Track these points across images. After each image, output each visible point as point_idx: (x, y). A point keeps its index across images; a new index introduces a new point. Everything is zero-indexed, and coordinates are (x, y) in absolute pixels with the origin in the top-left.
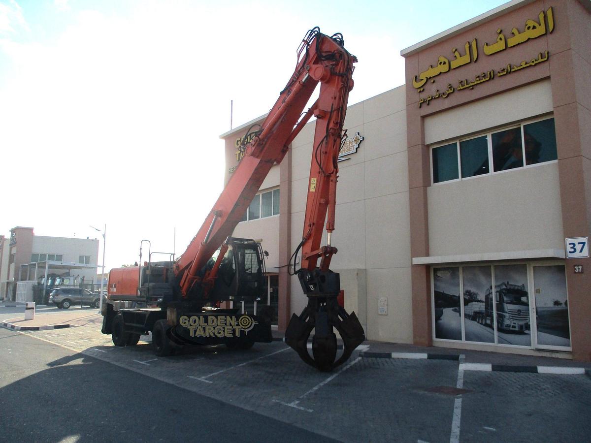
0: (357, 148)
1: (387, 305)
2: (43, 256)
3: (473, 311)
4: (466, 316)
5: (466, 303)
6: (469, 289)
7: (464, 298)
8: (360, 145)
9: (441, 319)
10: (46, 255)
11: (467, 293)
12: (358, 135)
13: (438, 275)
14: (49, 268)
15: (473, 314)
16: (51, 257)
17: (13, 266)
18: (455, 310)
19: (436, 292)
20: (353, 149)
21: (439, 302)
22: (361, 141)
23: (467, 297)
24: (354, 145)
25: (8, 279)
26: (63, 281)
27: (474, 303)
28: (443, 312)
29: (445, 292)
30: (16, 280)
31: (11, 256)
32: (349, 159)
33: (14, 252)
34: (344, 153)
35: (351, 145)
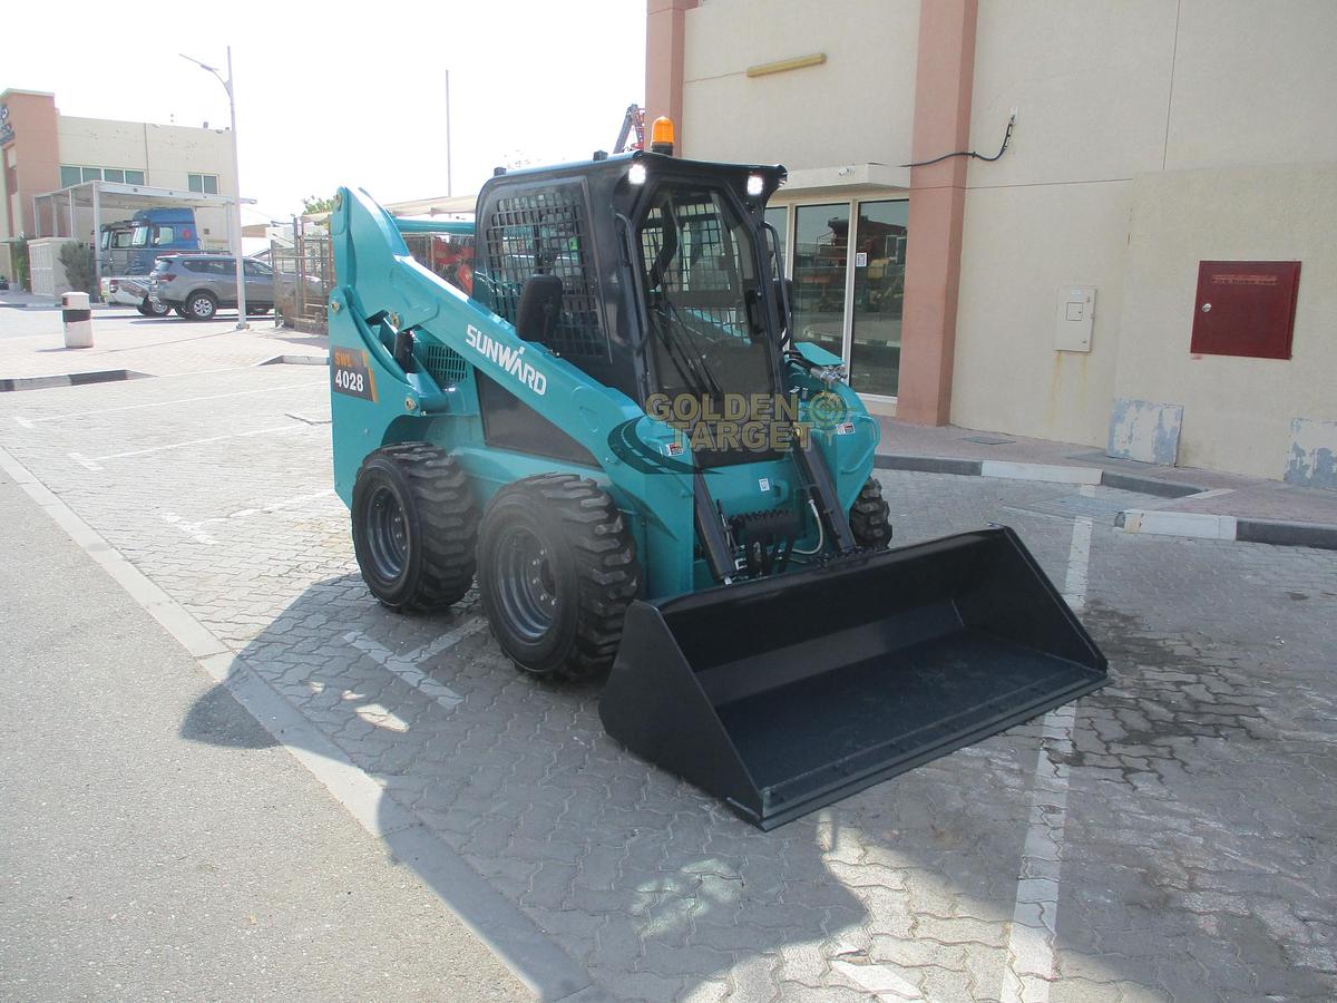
2: (93, 173)
10: (99, 170)
14: (102, 206)
16: (114, 175)
17: (16, 198)
25: (11, 233)
30: (28, 234)
31: (10, 173)
33: (12, 161)
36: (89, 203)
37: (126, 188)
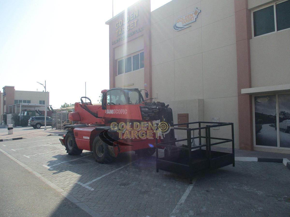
0: (196, 18)
2: (21, 101)
3: (287, 126)
4: (281, 130)
5: (281, 120)
6: (284, 110)
7: (279, 117)
8: (198, 16)
9: (260, 132)
11: (282, 113)
12: (197, 8)
13: (258, 101)
14: (22, 107)
15: (286, 128)
16: (25, 101)
17: (5, 106)
18: (272, 126)
19: (256, 113)
20: (193, 19)
21: (259, 120)
22: (199, 13)
23: (282, 117)
24: (194, 17)
25: (4, 113)
27: (287, 120)
28: (261, 127)
29: (263, 113)
30: (7, 113)
31: (4, 101)
32: (191, 26)
33: (5, 99)
34: (187, 23)
35: (192, 17)
36: (19, 107)
37: (27, 104)
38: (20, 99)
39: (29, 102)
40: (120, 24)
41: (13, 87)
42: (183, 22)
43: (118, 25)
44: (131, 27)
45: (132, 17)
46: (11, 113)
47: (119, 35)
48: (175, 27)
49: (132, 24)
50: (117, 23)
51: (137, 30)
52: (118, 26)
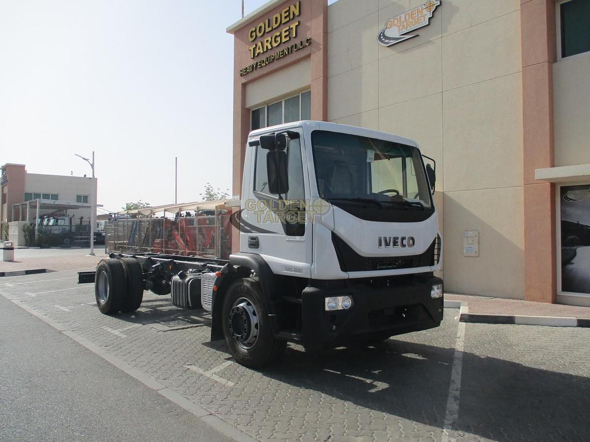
0: (430, 19)
1: (479, 243)
2: (37, 196)
8: (435, 13)
9: (573, 263)
10: (40, 195)
13: (568, 196)
14: (41, 208)
16: (46, 196)
17: (6, 205)
19: (563, 223)
20: (424, 21)
21: (569, 237)
22: (437, 7)
24: (426, 15)
26: (57, 221)
28: (575, 253)
29: (580, 223)
30: (10, 220)
31: (4, 196)
32: (418, 36)
33: (6, 191)
34: (409, 28)
35: (420, 15)
36: (35, 207)
37: (50, 202)
38: (37, 192)
39: (55, 197)
40: (260, 32)
41: (23, 167)
42: (401, 27)
43: (254, 34)
44: (283, 37)
45: (285, 18)
46: (16, 219)
47: (257, 55)
48: (382, 37)
49: (285, 32)
50: (253, 29)
51: (296, 45)
52: (254, 37)
